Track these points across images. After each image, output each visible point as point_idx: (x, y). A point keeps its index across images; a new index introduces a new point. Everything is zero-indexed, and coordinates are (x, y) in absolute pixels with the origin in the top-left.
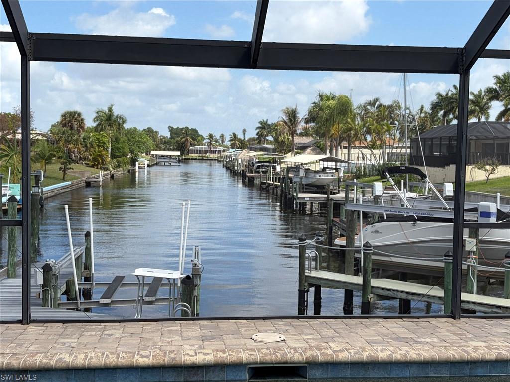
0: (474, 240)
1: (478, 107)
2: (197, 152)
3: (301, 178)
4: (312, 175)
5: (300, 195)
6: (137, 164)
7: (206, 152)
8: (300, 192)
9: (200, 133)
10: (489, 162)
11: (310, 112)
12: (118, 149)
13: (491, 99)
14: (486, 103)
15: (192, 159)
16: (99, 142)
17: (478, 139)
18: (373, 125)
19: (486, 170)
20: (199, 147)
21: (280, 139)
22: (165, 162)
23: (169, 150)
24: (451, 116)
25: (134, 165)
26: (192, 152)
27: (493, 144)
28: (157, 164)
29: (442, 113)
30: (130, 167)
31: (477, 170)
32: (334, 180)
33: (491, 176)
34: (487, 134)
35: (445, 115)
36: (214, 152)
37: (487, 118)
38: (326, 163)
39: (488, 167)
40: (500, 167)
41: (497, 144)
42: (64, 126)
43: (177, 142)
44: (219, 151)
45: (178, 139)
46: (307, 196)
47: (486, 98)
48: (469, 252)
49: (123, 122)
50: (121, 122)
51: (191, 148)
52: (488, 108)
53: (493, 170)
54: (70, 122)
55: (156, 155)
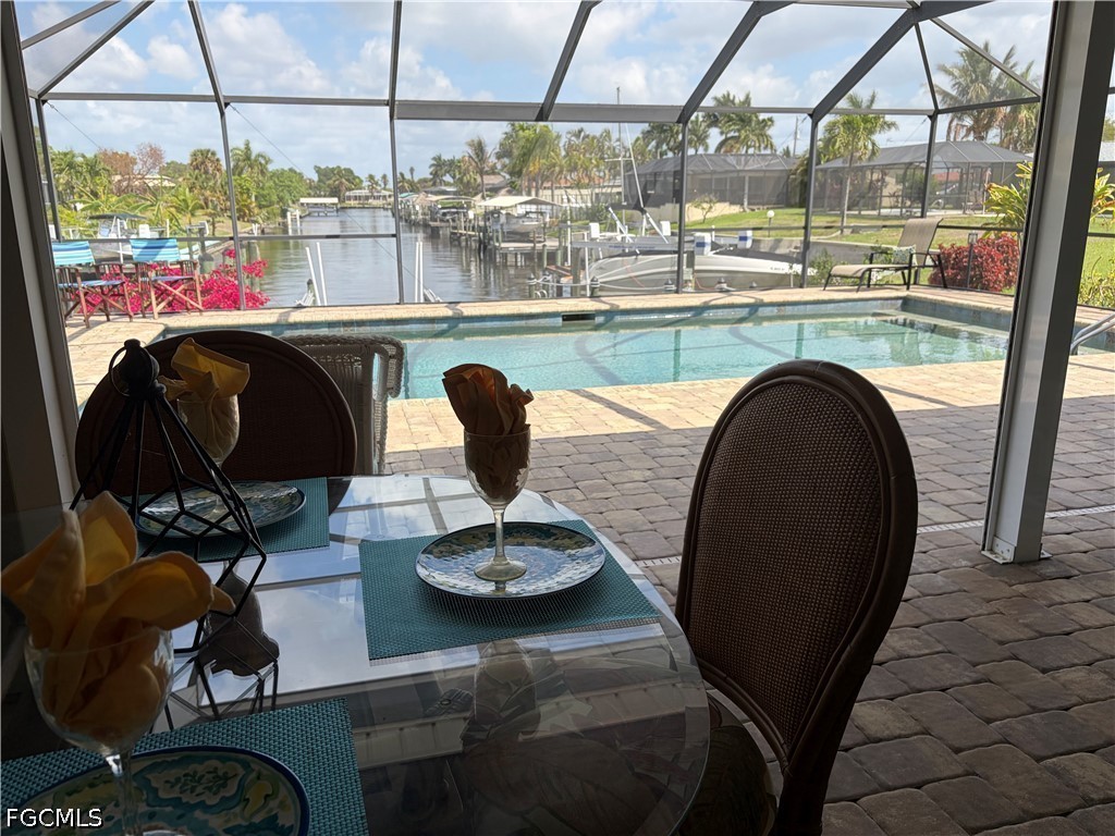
0: (691, 270)
1: (696, 136)
2: (356, 198)
3: (502, 225)
4: (514, 220)
5: (503, 245)
6: (289, 214)
7: (367, 198)
8: (504, 241)
9: (356, 174)
10: (707, 199)
11: (501, 145)
12: (264, 196)
13: (709, 126)
14: (705, 132)
15: (351, 208)
16: (242, 188)
17: (695, 174)
18: (579, 159)
19: (703, 209)
20: (357, 192)
21: (465, 179)
22: (319, 212)
23: (319, 196)
24: (665, 147)
25: (284, 216)
26: (349, 198)
27: (711, 179)
28: (309, 215)
29: (654, 143)
30: (280, 219)
31: (693, 208)
32: (539, 227)
33: (709, 215)
34: (705, 168)
35: (657, 147)
36: (378, 198)
37: (706, 149)
38: (528, 206)
39: (706, 206)
40: (718, 205)
41: (716, 179)
42: (197, 167)
43: (329, 186)
44: (384, 197)
45: (331, 182)
46: (512, 246)
47: (704, 125)
48: (686, 281)
49: (267, 163)
50: (263, 162)
51: (348, 194)
52: (706, 137)
53: (711, 207)
54: (203, 163)
55: (308, 204)
